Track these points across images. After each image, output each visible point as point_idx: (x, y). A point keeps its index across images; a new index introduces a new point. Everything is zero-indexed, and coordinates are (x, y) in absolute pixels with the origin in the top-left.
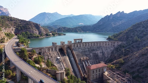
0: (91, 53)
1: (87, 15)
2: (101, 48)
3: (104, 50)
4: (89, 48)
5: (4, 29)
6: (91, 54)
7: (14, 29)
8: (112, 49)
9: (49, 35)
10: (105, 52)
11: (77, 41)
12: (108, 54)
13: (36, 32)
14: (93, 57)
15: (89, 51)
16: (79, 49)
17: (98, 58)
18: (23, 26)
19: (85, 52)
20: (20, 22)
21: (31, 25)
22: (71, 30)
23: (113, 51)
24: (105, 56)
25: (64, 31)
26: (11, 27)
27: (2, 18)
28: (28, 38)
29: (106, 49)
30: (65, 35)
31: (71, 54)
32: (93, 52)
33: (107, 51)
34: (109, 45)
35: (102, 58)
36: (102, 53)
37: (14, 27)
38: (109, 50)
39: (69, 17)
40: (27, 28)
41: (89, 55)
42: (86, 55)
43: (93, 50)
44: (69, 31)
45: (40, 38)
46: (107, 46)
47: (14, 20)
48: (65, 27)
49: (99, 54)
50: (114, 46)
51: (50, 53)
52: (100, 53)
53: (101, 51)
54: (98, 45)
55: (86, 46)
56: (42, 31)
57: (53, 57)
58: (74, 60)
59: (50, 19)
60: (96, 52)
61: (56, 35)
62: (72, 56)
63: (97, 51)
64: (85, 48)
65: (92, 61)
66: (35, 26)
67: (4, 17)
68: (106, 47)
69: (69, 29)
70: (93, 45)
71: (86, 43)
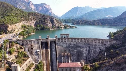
0: (76, 49)
1: (119, 7)
2: (88, 45)
3: (91, 48)
4: (75, 44)
5: (25, 22)
6: (75, 51)
7: (34, 22)
8: (102, 48)
9: (60, 28)
10: (92, 50)
11: (64, 36)
12: (95, 53)
13: (50, 24)
14: (76, 54)
15: (74, 47)
16: (63, 44)
17: (81, 56)
18: (41, 20)
19: (69, 47)
20: (41, 17)
21: (47, 19)
22: (89, 23)
23: (102, 51)
24: (91, 55)
25: (82, 24)
26: (32, 20)
27: (29, 14)
28: (41, 29)
29: (95, 48)
30: (76, 27)
31: (55, 48)
32: (78, 49)
33: (95, 49)
34: (99, 43)
35: (87, 56)
36: (89, 51)
37: (35, 21)
38: (97, 49)
39: (98, 10)
40: (43, 21)
41: (72, 51)
42: (69, 51)
43: (79, 47)
44: (87, 24)
45: (51, 30)
46: (97, 44)
47: (36, 15)
48: (84, 20)
49: (84, 52)
50: (105, 45)
51: (31, 46)
52: (86, 51)
53: (88, 49)
54: (86, 42)
55: (72, 41)
56: (55, 24)
57: (33, 49)
58: (55, 54)
59: (81, 12)
60: (81, 49)
61: (68, 28)
62: (55, 50)
63: (83, 48)
64: (70, 43)
65: (74, 58)
66: (50, 20)
67: (30, 13)
68: (95, 45)
69: (88, 21)
70: (80, 42)
71: (72, 39)
